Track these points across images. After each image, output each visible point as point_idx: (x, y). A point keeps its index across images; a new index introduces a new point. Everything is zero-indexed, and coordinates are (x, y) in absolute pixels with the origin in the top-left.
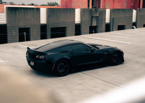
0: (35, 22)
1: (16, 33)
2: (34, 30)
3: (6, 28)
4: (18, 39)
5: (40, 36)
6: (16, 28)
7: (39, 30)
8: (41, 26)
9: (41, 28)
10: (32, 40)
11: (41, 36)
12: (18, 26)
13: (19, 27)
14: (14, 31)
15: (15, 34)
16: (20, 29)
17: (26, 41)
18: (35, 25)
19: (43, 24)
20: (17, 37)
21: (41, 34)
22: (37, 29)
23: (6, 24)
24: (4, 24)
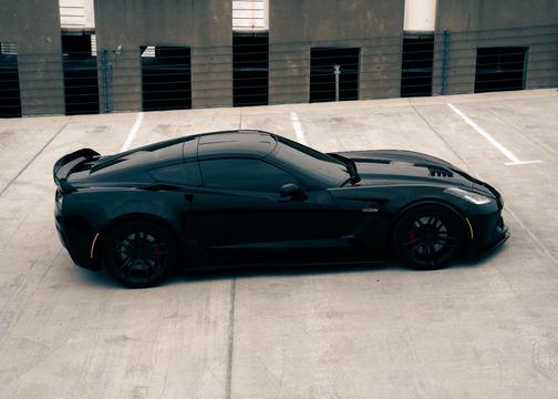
0: (382, 26)
1: (301, 69)
2: (376, 59)
3: (266, 48)
4: (308, 90)
5: (399, 84)
6: (303, 48)
7: (398, 59)
8: (405, 41)
9: (405, 48)
10: (364, 99)
11: (403, 82)
12: (310, 42)
13: (313, 46)
14: (294, 61)
15: (295, 72)
16: (316, 53)
17: (340, 100)
18: (378, 39)
19: (420, 34)
20: (305, 85)
21: (403, 74)
22: (386, 55)
23: (266, 33)
24: (260, 33)
